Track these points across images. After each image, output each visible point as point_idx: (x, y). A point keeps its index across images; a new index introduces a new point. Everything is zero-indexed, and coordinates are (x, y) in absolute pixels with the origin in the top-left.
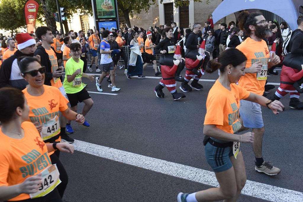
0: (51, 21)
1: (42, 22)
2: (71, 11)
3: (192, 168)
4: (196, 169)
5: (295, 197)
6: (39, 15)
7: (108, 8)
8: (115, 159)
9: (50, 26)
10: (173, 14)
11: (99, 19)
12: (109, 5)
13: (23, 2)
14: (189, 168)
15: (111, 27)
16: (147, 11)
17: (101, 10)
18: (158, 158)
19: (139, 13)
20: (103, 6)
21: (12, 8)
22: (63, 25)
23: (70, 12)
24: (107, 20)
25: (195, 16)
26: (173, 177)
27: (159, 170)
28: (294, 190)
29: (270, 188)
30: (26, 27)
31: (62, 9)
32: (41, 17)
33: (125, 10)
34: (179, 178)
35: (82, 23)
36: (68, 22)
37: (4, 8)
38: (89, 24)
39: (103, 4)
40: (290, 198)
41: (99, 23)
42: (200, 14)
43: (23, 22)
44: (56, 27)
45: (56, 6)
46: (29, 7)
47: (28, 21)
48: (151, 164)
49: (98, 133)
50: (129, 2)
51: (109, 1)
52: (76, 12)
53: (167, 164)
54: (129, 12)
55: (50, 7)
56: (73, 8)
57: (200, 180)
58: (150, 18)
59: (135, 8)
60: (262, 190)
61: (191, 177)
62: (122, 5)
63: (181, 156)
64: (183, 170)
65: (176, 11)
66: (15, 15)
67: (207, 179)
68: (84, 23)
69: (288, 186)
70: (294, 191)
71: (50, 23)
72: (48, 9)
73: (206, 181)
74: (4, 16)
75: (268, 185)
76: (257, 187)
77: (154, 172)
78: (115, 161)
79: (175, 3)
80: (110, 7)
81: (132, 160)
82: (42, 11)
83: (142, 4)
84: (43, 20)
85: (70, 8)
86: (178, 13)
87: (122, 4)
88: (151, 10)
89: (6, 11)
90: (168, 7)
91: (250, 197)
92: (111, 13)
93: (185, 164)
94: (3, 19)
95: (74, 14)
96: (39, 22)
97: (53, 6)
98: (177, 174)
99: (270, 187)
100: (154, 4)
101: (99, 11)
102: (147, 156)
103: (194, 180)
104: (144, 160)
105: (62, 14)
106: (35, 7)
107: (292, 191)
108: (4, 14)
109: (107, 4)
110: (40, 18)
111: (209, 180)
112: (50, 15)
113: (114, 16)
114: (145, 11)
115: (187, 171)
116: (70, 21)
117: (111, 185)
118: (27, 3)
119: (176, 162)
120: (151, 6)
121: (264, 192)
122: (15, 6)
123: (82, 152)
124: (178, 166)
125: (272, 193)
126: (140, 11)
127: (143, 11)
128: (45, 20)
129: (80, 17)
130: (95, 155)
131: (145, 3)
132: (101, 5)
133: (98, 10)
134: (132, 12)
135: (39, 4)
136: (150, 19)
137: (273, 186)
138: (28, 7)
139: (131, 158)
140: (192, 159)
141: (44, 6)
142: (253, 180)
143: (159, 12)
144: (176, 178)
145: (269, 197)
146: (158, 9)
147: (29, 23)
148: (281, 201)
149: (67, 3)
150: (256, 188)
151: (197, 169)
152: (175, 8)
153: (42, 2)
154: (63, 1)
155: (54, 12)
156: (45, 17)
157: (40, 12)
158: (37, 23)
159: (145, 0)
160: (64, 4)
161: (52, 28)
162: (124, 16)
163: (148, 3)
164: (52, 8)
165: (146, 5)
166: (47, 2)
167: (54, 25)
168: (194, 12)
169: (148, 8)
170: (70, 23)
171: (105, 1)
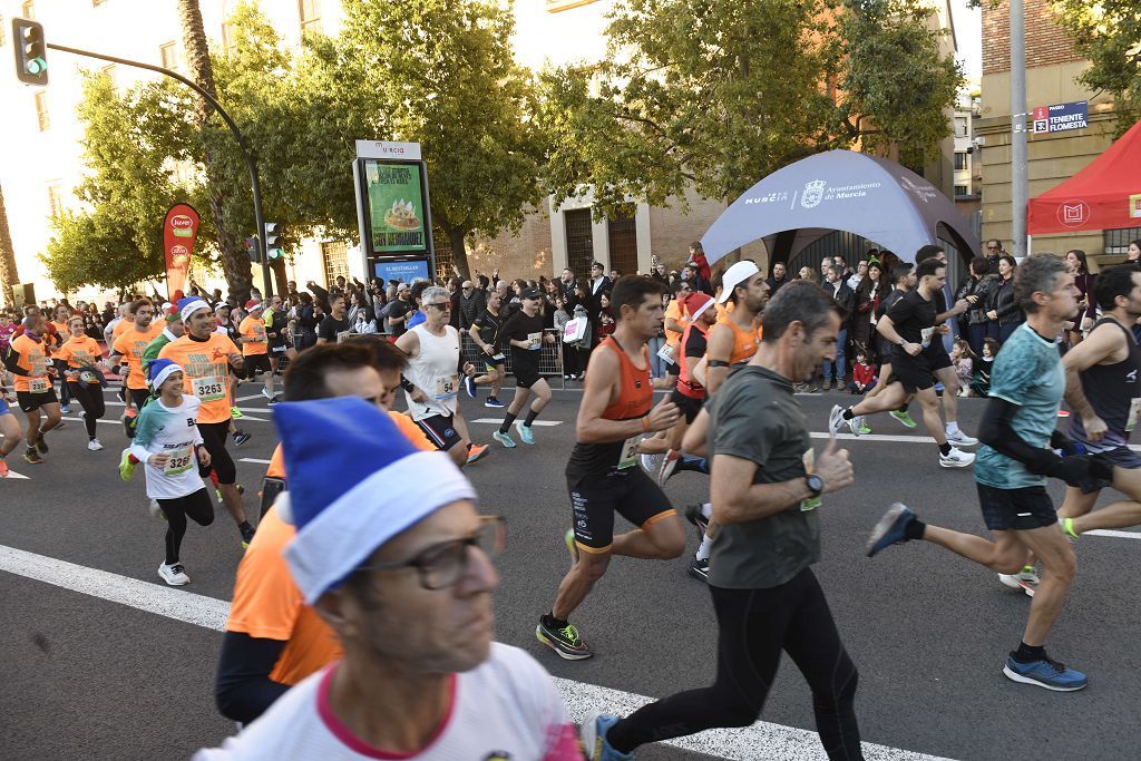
0: (238, 261)
1: (211, 261)
2: (296, 233)
6: (203, 244)
7: (405, 225)
9: (234, 274)
10: (590, 237)
11: (377, 254)
12: (406, 214)
15: (412, 276)
16: (516, 233)
17: (385, 228)
20: (391, 218)
21: (126, 226)
22: (272, 270)
23: (292, 234)
24: (399, 257)
30: (166, 277)
31: (270, 227)
32: (209, 249)
33: (453, 227)
35: (327, 264)
36: (287, 262)
37: (104, 226)
39: (391, 212)
41: (378, 266)
42: (667, 239)
43: (156, 265)
44: (250, 277)
45: (253, 219)
46: (177, 223)
47: (172, 260)
50: (466, 208)
51: (406, 204)
52: (312, 234)
54: (465, 233)
55: (235, 222)
56: (301, 222)
58: (524, 251)
59: (481, 224)
62: (446, 216)
65: (600, 232)
66: (133, 245)
68: (335, 266)
71: (235, 267)
72: (229, 227)
74: (103, 248)
79: (596, 210)
80: (411, 221)
82: (212, 234)
83: (502, 212)
84: (215, 258)
85: (294, 223)
87: (444, 212)
88: (529, 229)
89: (109, 234)
90: (577, 223)
92: (413, 238)
95: (304, 241)
96: (201, 264)
97: (243, 217)
100: (537, 212)
101: (378, 232)
105: (271, 240)
106: (190, 223)
108: (103, 241)
109: (401, 213)
110: (205, 251)
112: (234, 244)
113: (422, 247)
114: (511, 232)
116: (292, 259)
118: (171, 212)
120: (526, 217)
122: (138, 220)
126: (498, 231)
127: (505, 232)
128: (219, 258)
129: (323, 247)
131: (510, 209)
132: (384, 214)
133: (375, 229)
134: (472, 234)
136: (524, 253)
138: (174, 223)
141: (219, 218)
143: (550, 234)
146: (549, 227)
147: (174, 268)
149: (285, 210)
152: (593, 223)
153: (213, 207)
154: (275, 205)
155: (248, 234)
156: (221, 249)
157: (208, 236)
158: (196, 266)
159: (510, 202)
160: (278, 212)
161: (239, 280)
163: (518, 209)
164: (239, 223)
165: (513, 213)
166: (226, 208)
167: (244, 271)
168: (651, 234)
169: (519, 223)
170: (290, 264)
171: (395, 203)
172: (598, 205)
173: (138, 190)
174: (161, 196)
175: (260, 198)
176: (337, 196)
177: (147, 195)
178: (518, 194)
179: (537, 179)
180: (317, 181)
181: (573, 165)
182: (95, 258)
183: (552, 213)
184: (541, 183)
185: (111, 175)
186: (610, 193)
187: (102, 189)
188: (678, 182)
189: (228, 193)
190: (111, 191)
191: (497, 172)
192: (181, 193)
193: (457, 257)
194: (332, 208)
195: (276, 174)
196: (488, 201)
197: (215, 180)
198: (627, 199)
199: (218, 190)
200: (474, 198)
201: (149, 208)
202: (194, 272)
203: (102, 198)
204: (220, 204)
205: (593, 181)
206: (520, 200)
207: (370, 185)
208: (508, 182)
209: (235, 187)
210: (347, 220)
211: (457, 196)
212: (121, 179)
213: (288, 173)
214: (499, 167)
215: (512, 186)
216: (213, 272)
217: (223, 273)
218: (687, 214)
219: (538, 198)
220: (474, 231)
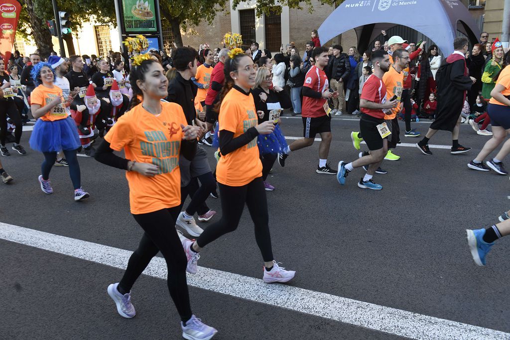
0: (43, 35)
1: (26, 35)
2: (79, 19)
5: (448, 331)
6: (21, 24)
7: (144, 15)
8: (152, 273)
9: (41, 43)
10: (254, 26)
11: (128, 33)
12: (145, 9)
16: (210, 22)
17: (132, 17)
18: (226, 271)
20: (135, 11)
22: (64, 40)
23: (76, 20)
25: (290, 32)
26: (250, 302)
27: (227, 291)
28: (448, 319)
29: (410, 316)
31: (62, 14)
32: (25, 27)
33: (173, 18)
34: (260, 304)
35: (98, 39)
36: (74, 36)
38: (110, 42)
39: (136, 7)
40: (441, 333)
42: (299, 29)
44: (52, 45)
45: (51, 9)
46: (4, 9)
47: (2, 33)
48: (214, 280)
49: (124, 229)
50: (181, 6)
51: (145, 2)
52: (89, 20)
53: (241, 281)
54: (180, 22)
55: (41, 10)
56: (82, 12)
57: (295, 306)
58: (216, 34)
59: (189, 17)
60: (396, 321)
61: (281, 301)
62: (169, 10)
64: (268, 290)
65: (259, 23)
67: (307, 304)
68: (103, 40)
69: (437, 313)
70: (446, 321)
71: (42, 39)
72: (37, 13)
73: (306, 307)
75: (407, 312)
76: (388, 315)
77: (219, 294)
78: (152, 277)
79: (258, 10)
80: (148, 13)
82: (27, 18)
83: (202, 9)
84: (29, 33)
85: (78, 13)
86: (263, 26)
87: (168, 9)
88: (218, 20)
90: (247, 17)
91: (377, 332)
92: (149, 24)
95: (83, 24)
96: (21, 36)
97: (46, 8)
98: (257, 296)
99: (410, 314)
100: (223, 10)
101: (128, 19)
102: (208, 267)
103: (286, 306)
104: (202, 275)
105: (63, 23)
106: (14, 9)
107: (444, 320)
109: (141, 8)
110: (23, 28)
111: (311, 306)
113: (154, 29)
114: (208, 22)
115: (274, 291)
116: (77, 35)
117: (145, 318)
120: (218, 13)
121: (399, 323)
123: (94, 263)
124: (259, 283)
125: (412, 324)
126: (200, 21)
127: (204, 22)
128: (32, 33)
129: (95, 28)
130: (117, 266)
131: (207, 8)
132: (131, 8)
133: (129, 17)
134: (185, 23)
135: (22, 5)
137: (415, 313)
138: (1, 8)
141: (30, 7)
142: (382, 305)
143: (231, 24)
144: (256, 304)
145: (408, 331)
146: (230, 20)
147: (4, 38)
148: (427, 337)
149: (71, 6)
150: (387, 317)
151: (292, 287)
152: (256, 17)
155: (49, 18)
156: (33, 27)
157: (24, 19)
158: (18, 37)
159: (207, 3)
160: (67, 5)
161: (45, 47)
162: (173, 29)
163: (212, 8)
164: (44, 11)
165: (209, 10)
166: (34, 2)
167: (48, 41)
168: (290, 26)
169: (212, 16)
170: (77, 38)
171: (138, 2)
172: (259, 7)
183: (232, 11)
193: (176, 36)
194: (100, 4)
196: (194, 3)
198: (276, 4)
202: (17, 41)
206: (213, 3)
210: (110, 12)
216: (28, 41)
217: (35, 43)
218: (311, 13)
219: (224, 2)
220: (185, 20)
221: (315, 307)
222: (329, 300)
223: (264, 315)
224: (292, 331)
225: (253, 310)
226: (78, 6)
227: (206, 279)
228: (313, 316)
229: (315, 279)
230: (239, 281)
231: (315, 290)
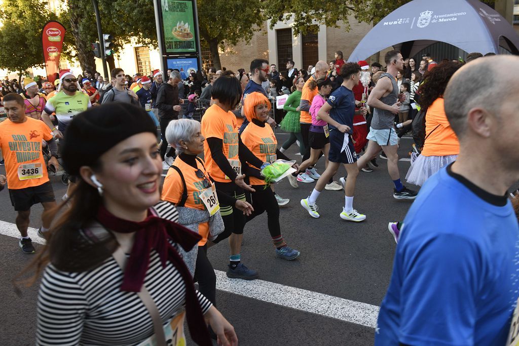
0: (88, 57)
1: (71, 57)
2: (121, 41)
3: (323, 295)
4: (330, 297)
6: (66, 47)
7: (184, 37)
9: (86, 64)
10: (291, 47)
11: (168, 54)
13: (40, 24)
14: (318, 296)
15: (188, 67)
16: (248, 42)
17: (172, 39)
18: (268, 280)
19: (235, 44)
20: (176, 33)
21: (21, 35)
22: (107, 63)
23: (118, 42)
24: (182, 55)
25: (328, 50)
26: (292, 309)
27: (269, 299)
30: (45, 66)
31: (106, 37)
32: (70, 50)
33: (211, 39)
34: (302, 312)
35: (138, 59)
36: (115, 58)
37: (7, 35)
38: (150, 62)
39: (176, 29)
41: (169, 61)
43: (40, 59)
44: (95, 66)
45: (96, 32)
46: (50, 33)
47: (48, 56)
50: (219, 27)
51: (185, 24)
52: (130, 42)
53: (282, 290)
54: (219, 42)
55: (85, 33)
56: (124, 35)
57: (335, 314)
59: (228, 37)
61: (322, 309)
62: (207, 31)
63: (306, 277)
64: (309, 299)
65: (296, 41)
66: (26, 46)
67: (348, 313)
68: (142, 60)
72: (82, 36)
73: (347, 315)
74: (9, 48)
79: (295, 29)
80: (188, 34)
81: (225, 283)
82: (72, 40)
83: (240, 29)
85: (120, 35)
86: (300, 44)
87: (207, 29)
88: (255, 40)
89: (11, 39)
90: (284, 36)
92: (188, 44)
93: (313, 289)
94: (6, 53)
95: (125, 46)
96: (66, 58)
97: (90, 31)
98: (298, 304)
100: (260, 30)
103: (326, 314)
105: (107, 45)
106: (59, 33)
108: (7, 44)
109: (182, 30)
110: (68, 51)
111: (351, 315)
112: (86, 47)
113: (193, 50)
114: (245, 42)
115: (315, 300)
116: (119, 56)
118: (47, 26)
119: (297, 287)
120: (255, 33)
122: (27, 31)
124: (300, 293)
126: (237, 41)
127: (242, 41)
128: (76, 55)
129: (136, 49)
131: (245, 28)
132: (172, 30)
133: (167, 39)
134: (223, 43)
135: (65, 29)
136: (253, 54)
138: (48, 33)
139: (223, 280)
140: (324, 281)
141: (76, 31)
143: (267, 43)
144: (298, 312)
146: (267, 38)
147: (50, 60)
149: (114, 27)
151: (332, 297)
152: (293, 37)
153: (72, 24)
154: (108, 24)
155: (93, 41)
156: (77, 50)
157: (69, 42)
158: (63, 59)
159: (245, 24)
160: (110, 28)
161: (89, 68)
162: (211, 50)
163: (250, 28)
164: (88, 34)
165: (246, 31)
166: (80, 25)
167: (91, 62)
168: (327, 44)
169: (250, 36)
170: (118, 59)
171: (178, 24)
172: (296, 26)
173: (28, 13)
174: (41, 17)
175: (100, 19)
176: (145, 18)
177: (33, 16)
178: (250, 19)
179: (261, 10)
180: (133, 9)
181: (282, 2)
182: (4, 53)
183: (269, 30)
184: (263, 12)
185: (11, 4)
186: (303, 18)
187: (6, 12)
188: (344, 12)
189: (81, 16)
190: (11, 13)
191: (237, 5)
192: (53, 15)
194: (141, 26)
195: (108, 5)
196: (232, 23)
197: (73, 8)
198: (314, 22)
199: (75, 14)
200: (224, 21)
201: (34, 24)
202: (62, 63)
203: (6, 18)
204: (76, 22)
205: (294, 11)
206: (251, 22)
207: (163, 13)
208: (244, 11)
209: (85, 13)
210: (150, 32)
211: (214, 20)
212: (17, 6)
213: (115, 4)
214: (239, 3)
215: (246, 14)
216: (73, 63)
217: (79, 64)
218: (348, 32)
219: (261, 22)
220: (224, 41)
221: (355, 317)
222: (368, 310)
223: (306, 322)
224: (333, 337)
225: (294, 317)
226: (121, 28)
227: (248, 287)
228: (353, 324)
229: (355, 290)
230: (281, 290)
231: (355, 300)
